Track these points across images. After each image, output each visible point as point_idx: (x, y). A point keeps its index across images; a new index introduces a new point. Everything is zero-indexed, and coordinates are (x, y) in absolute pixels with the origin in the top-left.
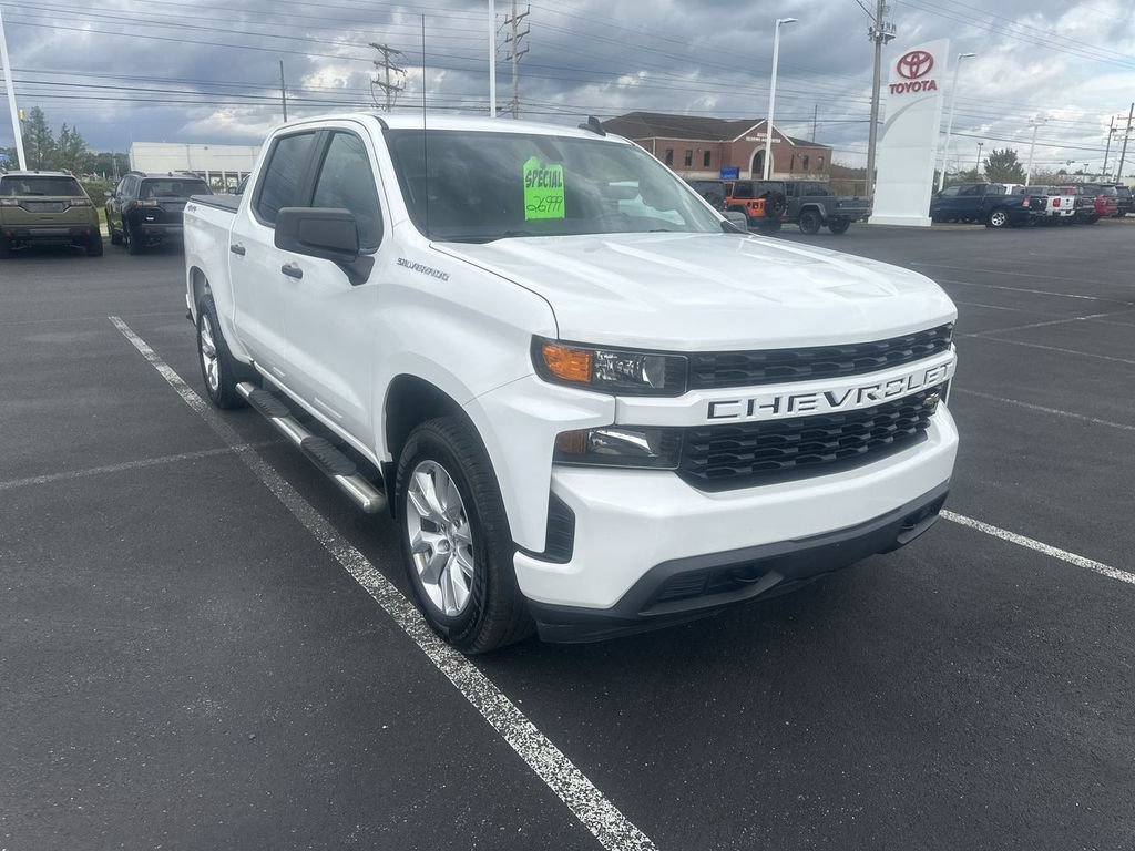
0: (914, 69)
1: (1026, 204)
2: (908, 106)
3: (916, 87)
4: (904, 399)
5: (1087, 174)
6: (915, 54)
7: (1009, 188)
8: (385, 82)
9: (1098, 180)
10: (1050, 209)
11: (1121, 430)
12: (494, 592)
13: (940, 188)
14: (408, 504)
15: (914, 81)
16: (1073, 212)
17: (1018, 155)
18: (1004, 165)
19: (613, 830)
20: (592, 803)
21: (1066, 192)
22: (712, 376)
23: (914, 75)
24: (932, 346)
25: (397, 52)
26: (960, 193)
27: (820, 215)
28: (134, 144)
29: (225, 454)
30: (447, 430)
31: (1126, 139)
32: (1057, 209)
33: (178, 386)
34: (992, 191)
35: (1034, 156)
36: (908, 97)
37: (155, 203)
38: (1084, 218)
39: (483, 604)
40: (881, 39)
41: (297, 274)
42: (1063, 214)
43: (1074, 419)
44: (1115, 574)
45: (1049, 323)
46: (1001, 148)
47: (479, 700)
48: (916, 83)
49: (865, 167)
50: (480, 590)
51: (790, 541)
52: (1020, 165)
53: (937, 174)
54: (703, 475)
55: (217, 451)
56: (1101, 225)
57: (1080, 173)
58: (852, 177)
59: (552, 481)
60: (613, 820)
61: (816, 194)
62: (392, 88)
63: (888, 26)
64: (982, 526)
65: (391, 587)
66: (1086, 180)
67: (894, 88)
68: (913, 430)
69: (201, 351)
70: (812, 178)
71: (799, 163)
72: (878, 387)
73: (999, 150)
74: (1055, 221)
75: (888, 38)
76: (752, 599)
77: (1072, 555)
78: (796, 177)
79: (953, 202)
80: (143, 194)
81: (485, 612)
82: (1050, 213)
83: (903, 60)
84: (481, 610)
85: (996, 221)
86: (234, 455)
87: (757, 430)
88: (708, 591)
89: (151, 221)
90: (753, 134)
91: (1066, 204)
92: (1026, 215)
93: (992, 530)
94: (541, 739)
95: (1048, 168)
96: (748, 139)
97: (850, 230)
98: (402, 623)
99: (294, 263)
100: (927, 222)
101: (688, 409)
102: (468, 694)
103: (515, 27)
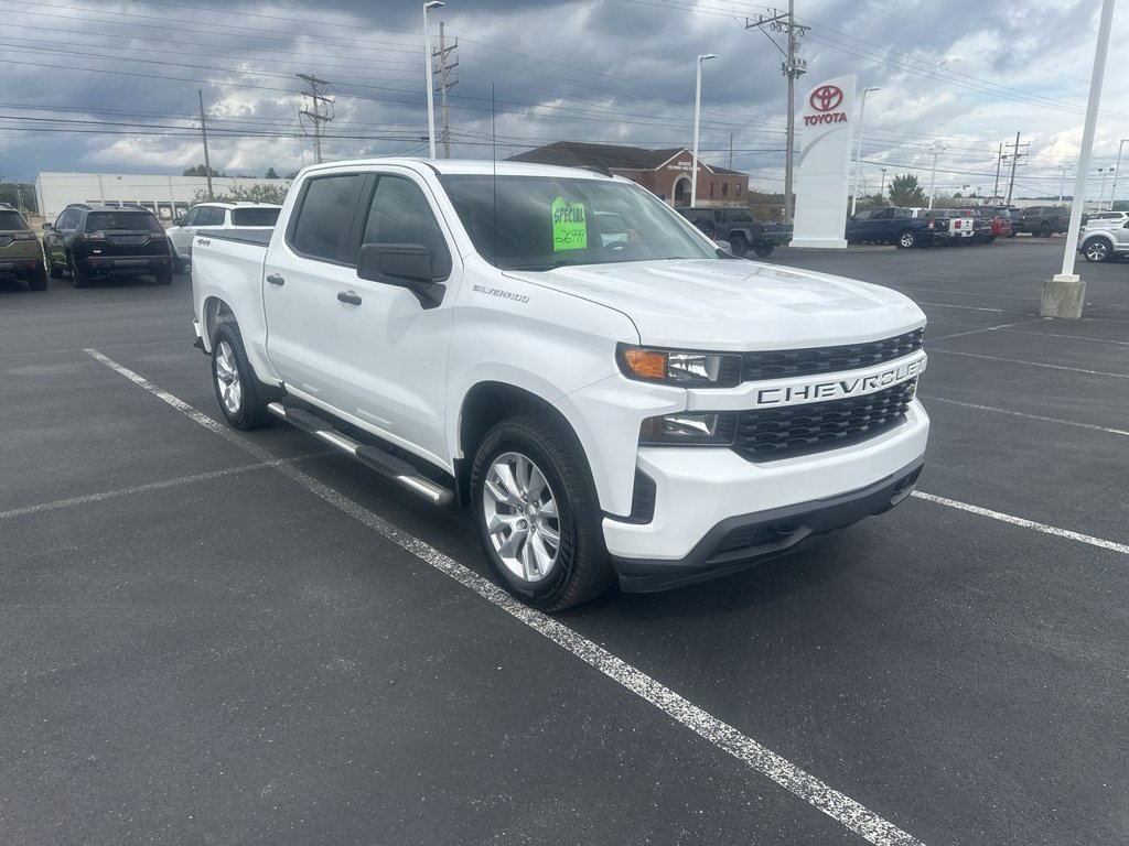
0: (826, 103)
1: (931, 226)
2: (823, 136)
3: (828, 119)
4: (892, 388)
5: (981, 197)
6: (827, 88)
7: (916, 211)
8: (313, 112)
9: (991, 203)
10: (952, 230)
11: (1039, 421)
12: (581, 554)
13: (853, 213)
14: (485, 492)
15: (826, 113)
16: (972, 233)
17: (918, 181)
18: (906, 189)
19: (706, 725)
20: (684, 709)
21: (965, 215)
22: (759, 371)
23: (826, 108)
24: (911, 346)
25: (324, 83)
26: (873, 217)
27: (746, 239)
28: (42, 174)
29: (262, 469)
30: (530, 425)
31: (1014, 164)
32: (958, 230)
33: (188, 410)
34: (900, 215)
35: (935, 180)
36: (822, 128)
37: (102, 235)
38: (982, 238)
39: (571, 565)
40: (793, 72)
41: (356, 301)
42: (964, 234)
43: (999, 413)
44: (1050, 530)
45: (964, 334)
46: (902, 173)
47: (570, 645)
48: (828, 115)
49: (784, 193)
50: (568, 553)
51: (816, 500)
52: (921, 190)
53: (850, 198)
54: (752, 450)
55: (255, 467)
56: (999, 244)
57: (973, 196)
58: (769, 203)
59: (638, 458)
60: (704, 719)
61: (744, 220)
62: (320, 117)
63: (799, 62)
64: (940, 500)
65: (463, 568)
66: (981, 202)
67: (808, 120)
68: (897, 414)
69: (215, 376)
70: (733, 204)
71: (718, 189)
72: (876, 377)
73: (901, 176)
74: (957, 242)
75: (800, 72)
76: (788, 549)
77: (1014, 518)
78: (718, 204)
79: (866, 224)
80: (90, 227)
81: (573, 571)
82: (952, 235)
83: (815, 94)
84: (569, 570)
85: (906, 242)
86: (270, 468)
87: (791, 413)
88: (755, 544)
89: (98, 254)
90: (675, 162)
91: (966, 226)
92: (931, 237)
93: (948, 502)
94: (629, 668)
95: (947, 193)
96: (670, 167)
97: (774, 254)
98: (483, 594)
99: (351, 291)
100: (843, 244)
101: (743, 396)
102: (559, 641)
103: (444, 58)
